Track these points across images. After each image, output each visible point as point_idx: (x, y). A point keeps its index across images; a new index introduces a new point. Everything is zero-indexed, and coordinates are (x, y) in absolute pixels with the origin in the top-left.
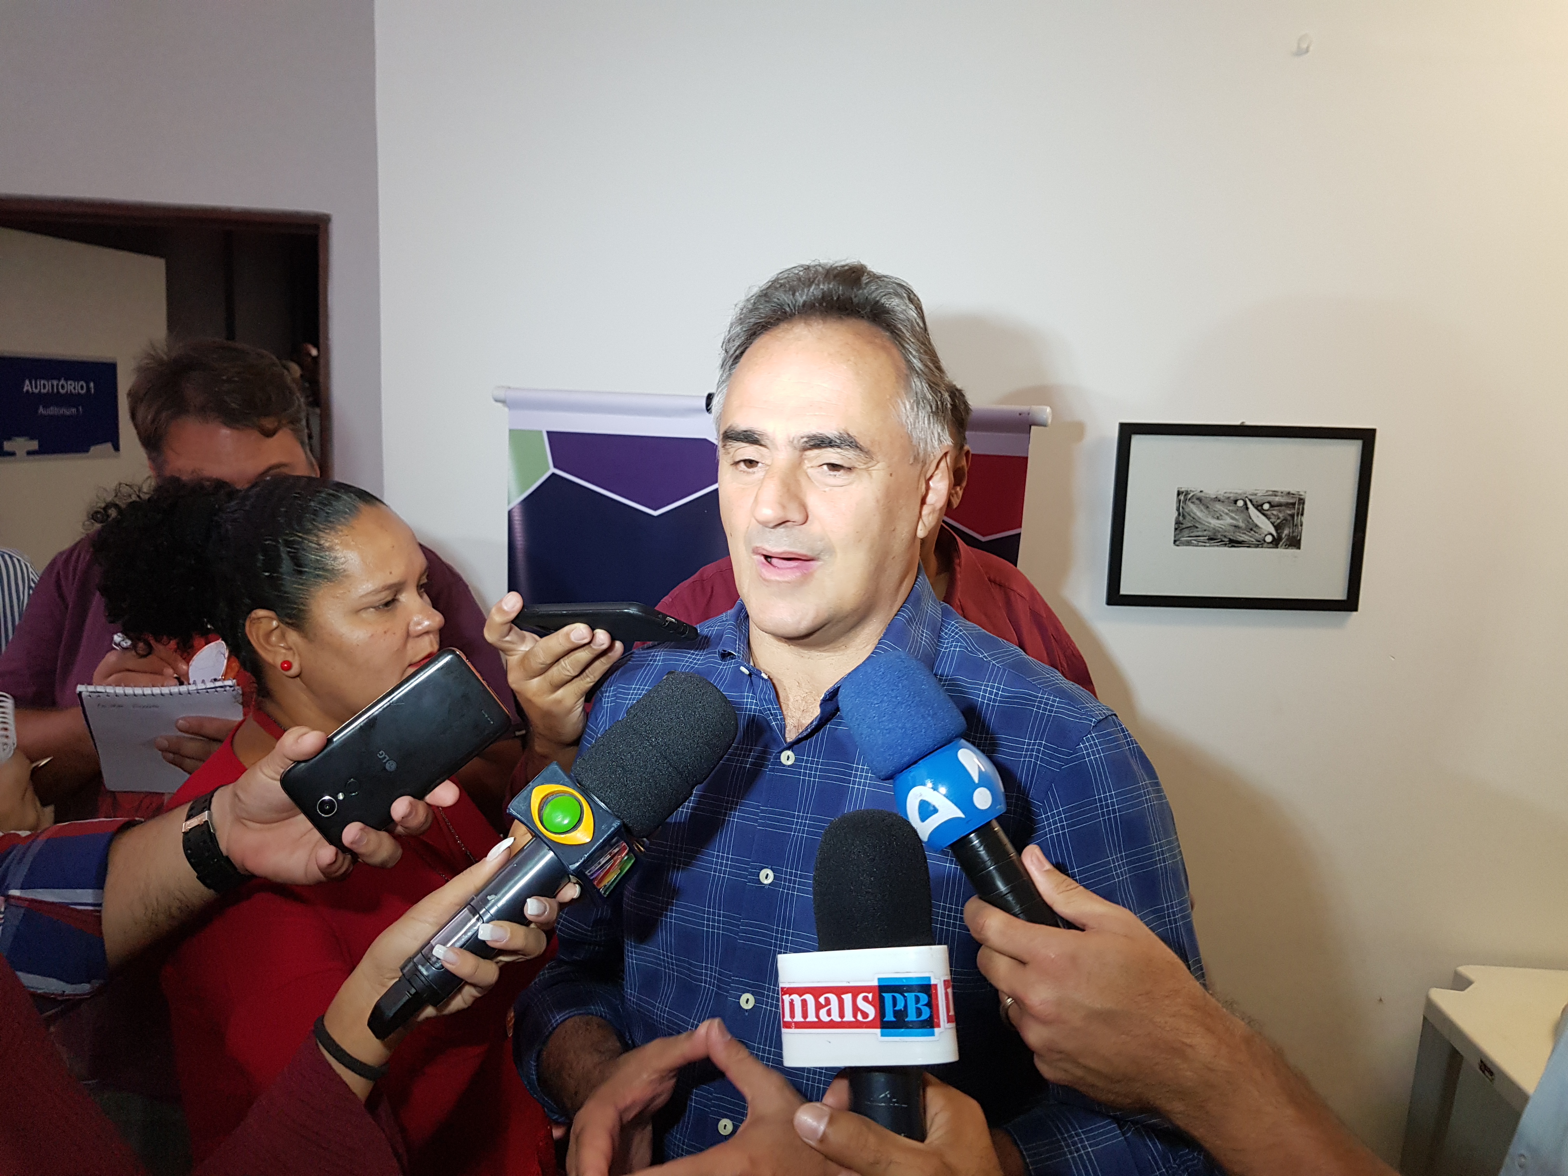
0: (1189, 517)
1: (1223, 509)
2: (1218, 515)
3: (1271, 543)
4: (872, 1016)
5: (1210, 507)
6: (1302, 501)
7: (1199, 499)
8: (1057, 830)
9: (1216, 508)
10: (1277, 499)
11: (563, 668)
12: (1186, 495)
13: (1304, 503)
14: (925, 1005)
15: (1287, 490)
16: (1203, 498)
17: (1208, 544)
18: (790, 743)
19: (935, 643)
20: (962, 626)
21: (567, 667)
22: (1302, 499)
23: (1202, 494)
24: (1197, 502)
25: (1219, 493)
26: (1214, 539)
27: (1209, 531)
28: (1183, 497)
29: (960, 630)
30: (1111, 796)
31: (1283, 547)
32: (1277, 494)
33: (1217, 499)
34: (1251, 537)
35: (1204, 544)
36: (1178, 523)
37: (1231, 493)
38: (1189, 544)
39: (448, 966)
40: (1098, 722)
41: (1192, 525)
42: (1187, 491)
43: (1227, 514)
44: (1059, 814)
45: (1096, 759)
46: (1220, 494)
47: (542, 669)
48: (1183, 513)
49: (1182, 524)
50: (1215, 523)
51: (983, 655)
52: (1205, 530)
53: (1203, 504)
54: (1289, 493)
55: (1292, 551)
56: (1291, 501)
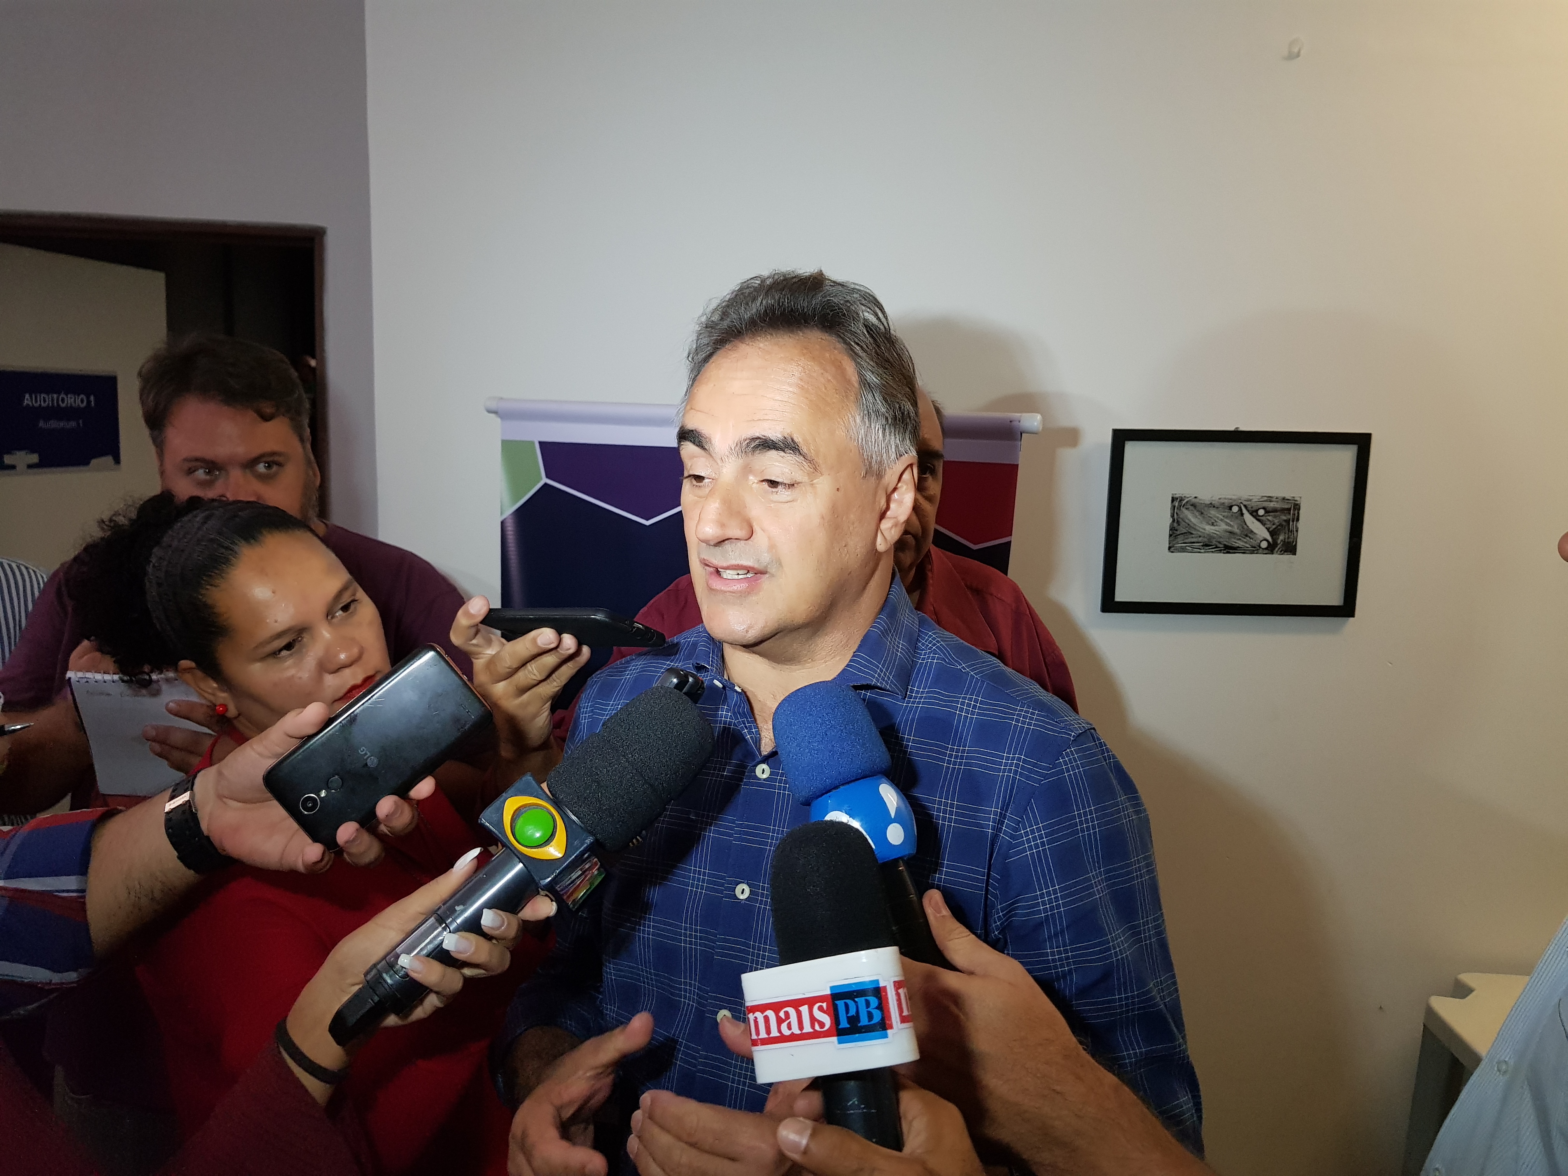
0: (1184, 523)
1: (1218, 515)
2: (1214, 521)
3: (1266, 549)
4: (827, 1026)
5: (1205, 513)
6: (1297, 507)
7: (1194, 505)
8: (1037, 846)
9: (1211, 514)
10: (1272, 505)
11: (529, 672)
12: (1180, 501)
13: (1299, 509)
14: (877, 1008)
15: (1282, 495)
16: (1198, 504)
17: (1202, 551)
18: (765, 756)
19: (911, 654)
20: (940, 637)
21: (534, 672)
22: (1297, 504)
23: (1196, 500)
24: (1191, 508)
25: (1213, 499)
26: (1209, 545)
27: (1204, 537)
28: (1178, 503)
29: (938, 642)
30: (1091, 811)
31: (1279, 553)
32: (1272, 499)
33: (1212, 505)
34: (1246, 542)
35: (1199, 550)
36: (1172, 529)
37: (1225, 499)
38: (1183, 550)
39: (414, 975)
40: (1078, 736)
41: (1186, 531)
42: (1182, 497)
43: (1221, 520)
44: (1039, 830)
45: (1075, 774)
46: (1215, 501)
47: (508, 673)
48: (1177, 520)
49: (1176, 530)
50: (1209, 529)
51: (962, 666)
52: (1200, 537)
53: (1198, 511)
54: (1284, 499)
55: (1287, 557)
56: (1286, 506)
